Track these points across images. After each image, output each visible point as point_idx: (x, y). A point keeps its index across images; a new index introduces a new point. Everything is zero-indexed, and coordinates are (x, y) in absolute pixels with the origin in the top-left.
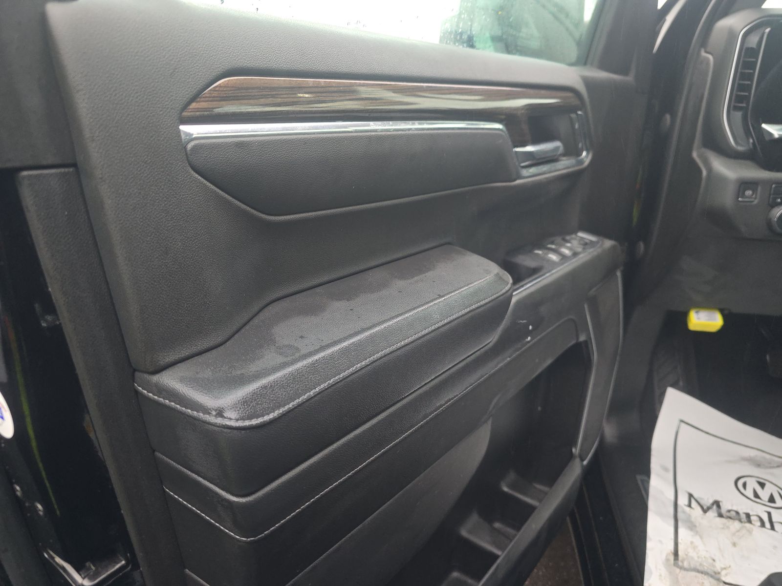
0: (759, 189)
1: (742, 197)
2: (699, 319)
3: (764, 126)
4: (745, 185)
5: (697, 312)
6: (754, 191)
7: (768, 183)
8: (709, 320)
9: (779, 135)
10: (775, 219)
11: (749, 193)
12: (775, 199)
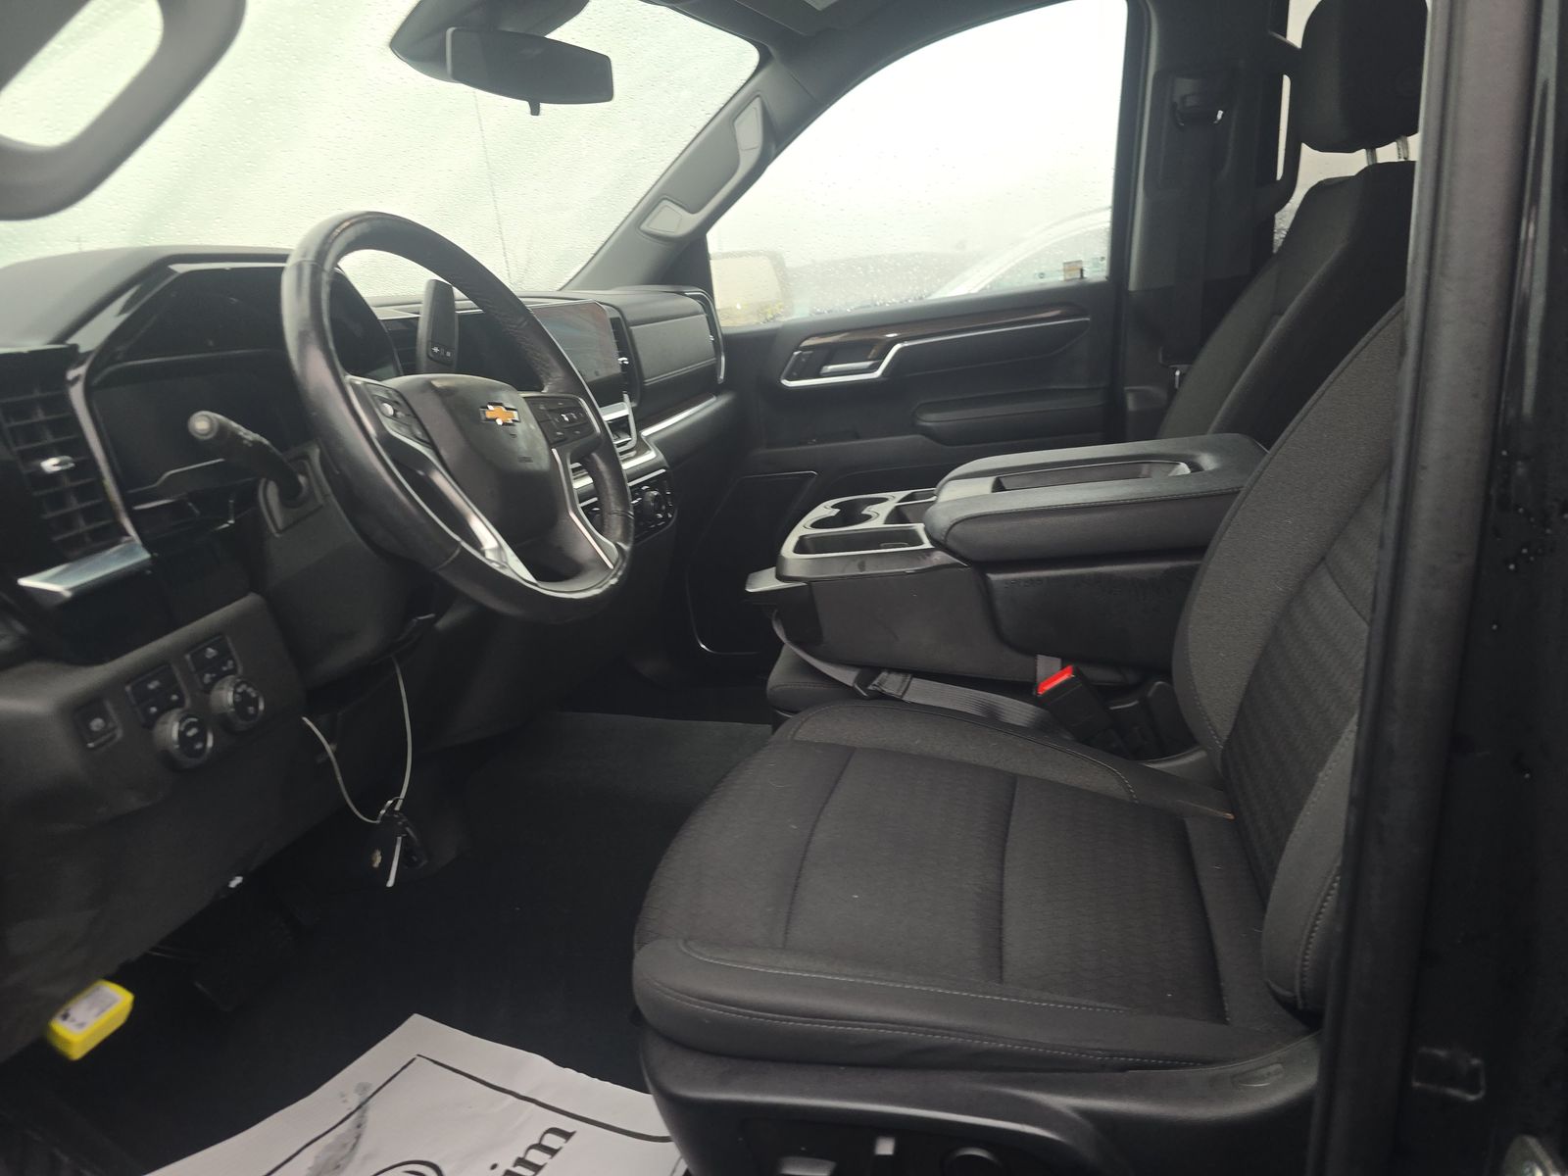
0: (109, 706)
1: (92, 740)
2: (82, 1025)
3: (25, 582)
4: (81, 710)
5: (65, 1017)
6: (104, 715)
7: (111, 688)
8: (103, 1011)
9: (70, 589)
10: (177, 746)
11: (97, 724)
12: (145, 711)
